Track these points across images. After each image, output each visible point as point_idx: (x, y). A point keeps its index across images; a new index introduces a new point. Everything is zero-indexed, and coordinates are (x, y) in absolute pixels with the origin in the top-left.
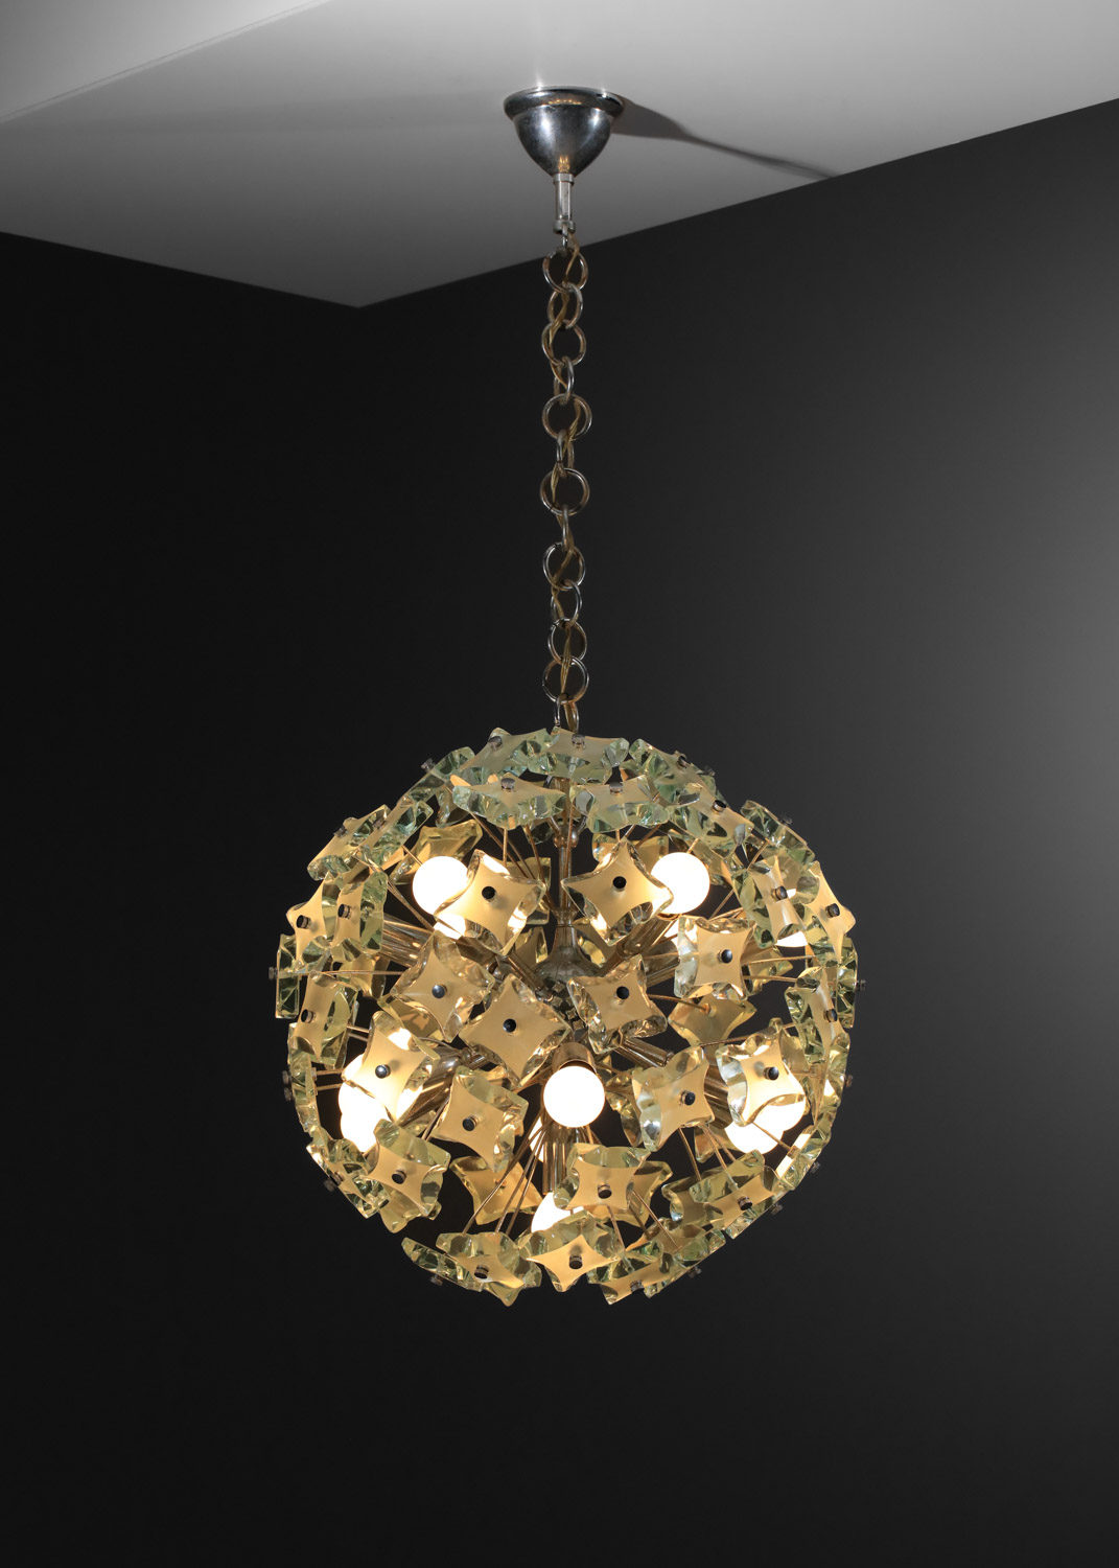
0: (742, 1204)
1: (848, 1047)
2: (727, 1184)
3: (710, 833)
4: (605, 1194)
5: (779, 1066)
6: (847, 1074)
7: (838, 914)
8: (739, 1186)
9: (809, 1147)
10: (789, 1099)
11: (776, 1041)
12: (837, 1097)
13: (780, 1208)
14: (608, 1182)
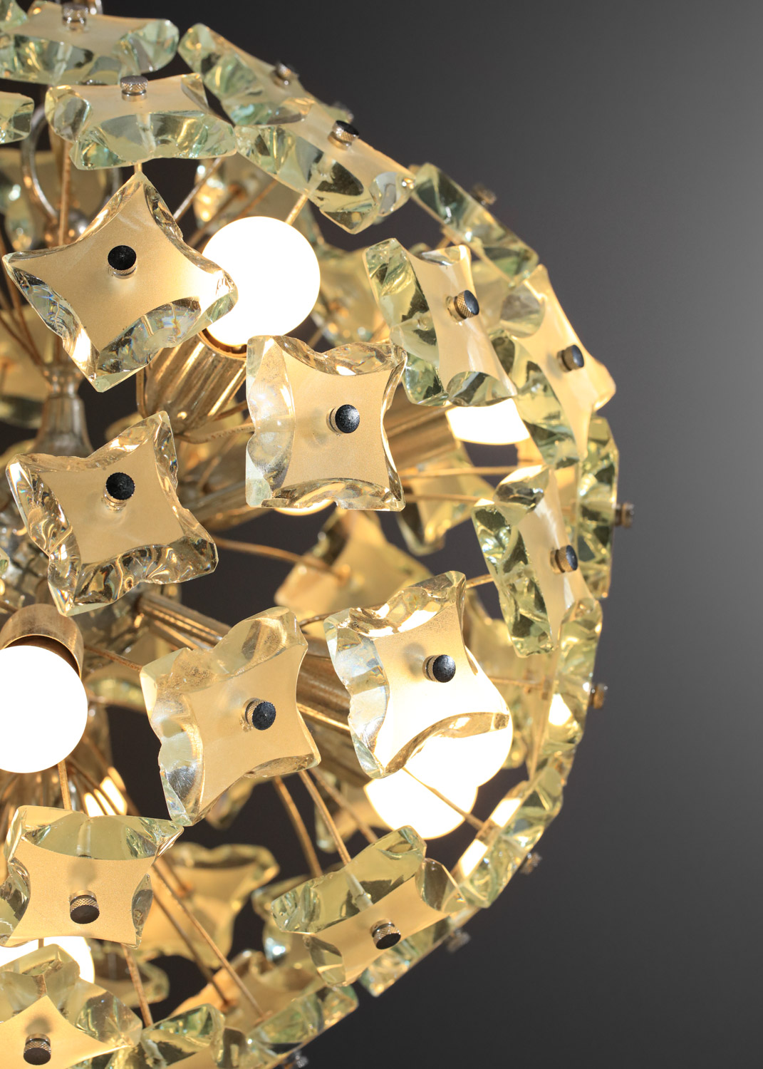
0: (380, 936)
1: (598, 629)
2: (350, 896)
3: (324, 187)
4: (85, 914)
5: (458, 657)
6: (595, 682)
7: (582, 364)
8: (374, 900)
9: (522, 824)
10: (478, 723)
11: (451, 605)
12: (575, 726)
13: (464, 938)
14: (93, 888)
